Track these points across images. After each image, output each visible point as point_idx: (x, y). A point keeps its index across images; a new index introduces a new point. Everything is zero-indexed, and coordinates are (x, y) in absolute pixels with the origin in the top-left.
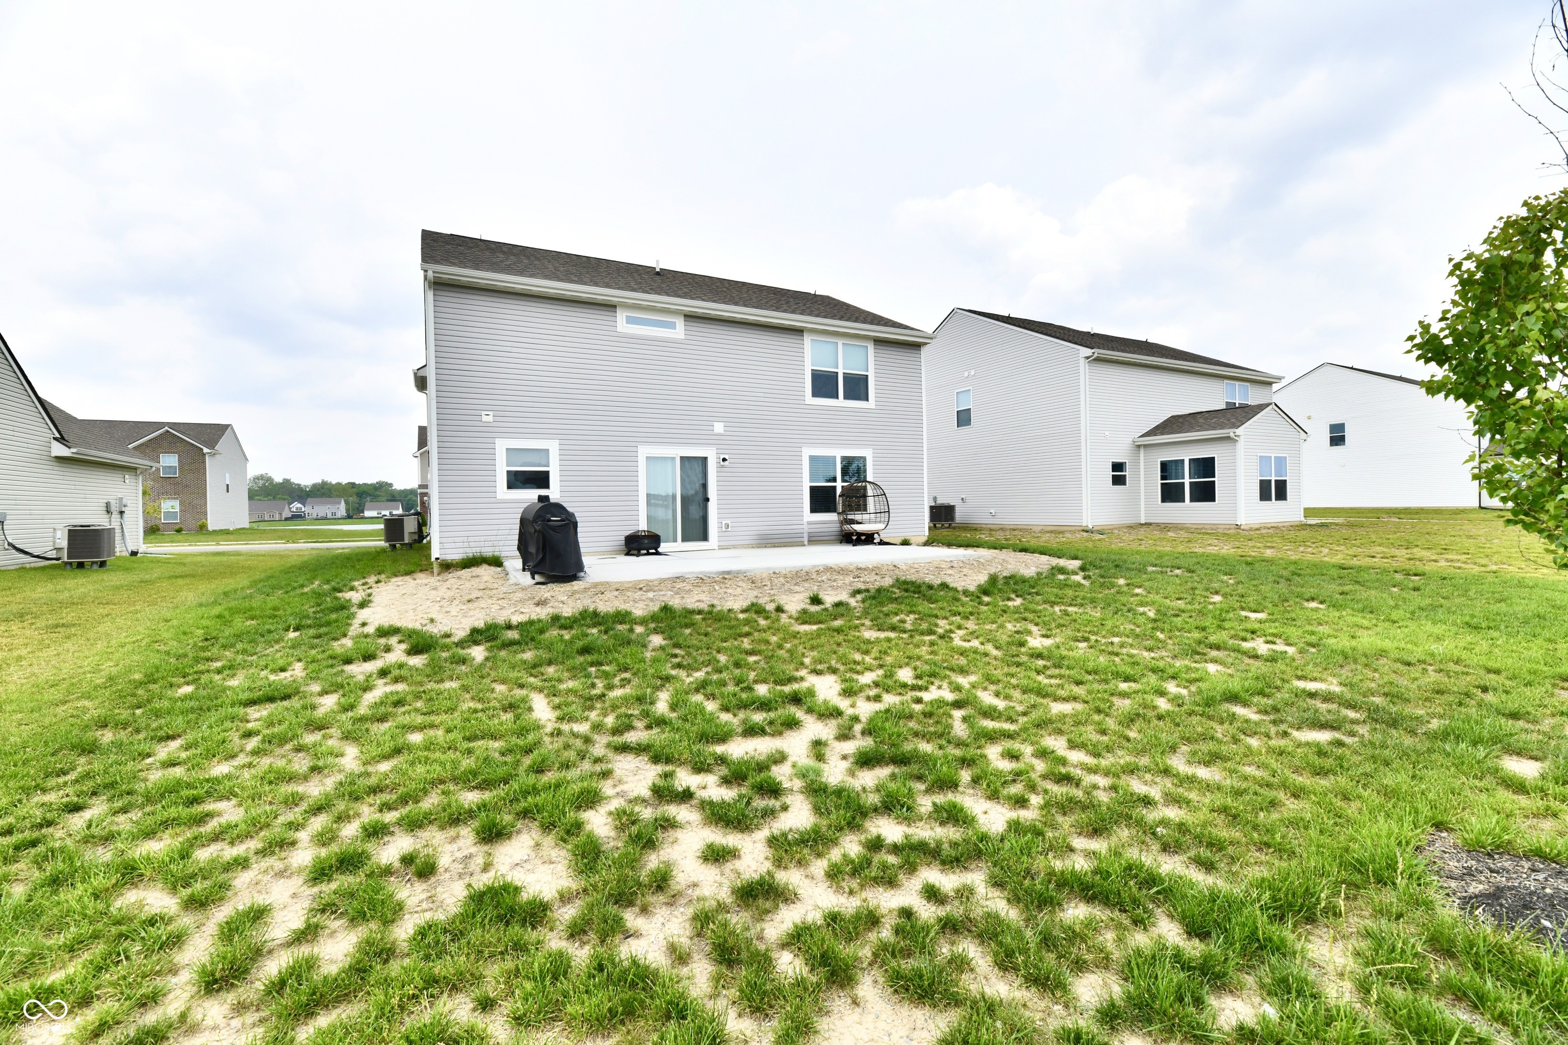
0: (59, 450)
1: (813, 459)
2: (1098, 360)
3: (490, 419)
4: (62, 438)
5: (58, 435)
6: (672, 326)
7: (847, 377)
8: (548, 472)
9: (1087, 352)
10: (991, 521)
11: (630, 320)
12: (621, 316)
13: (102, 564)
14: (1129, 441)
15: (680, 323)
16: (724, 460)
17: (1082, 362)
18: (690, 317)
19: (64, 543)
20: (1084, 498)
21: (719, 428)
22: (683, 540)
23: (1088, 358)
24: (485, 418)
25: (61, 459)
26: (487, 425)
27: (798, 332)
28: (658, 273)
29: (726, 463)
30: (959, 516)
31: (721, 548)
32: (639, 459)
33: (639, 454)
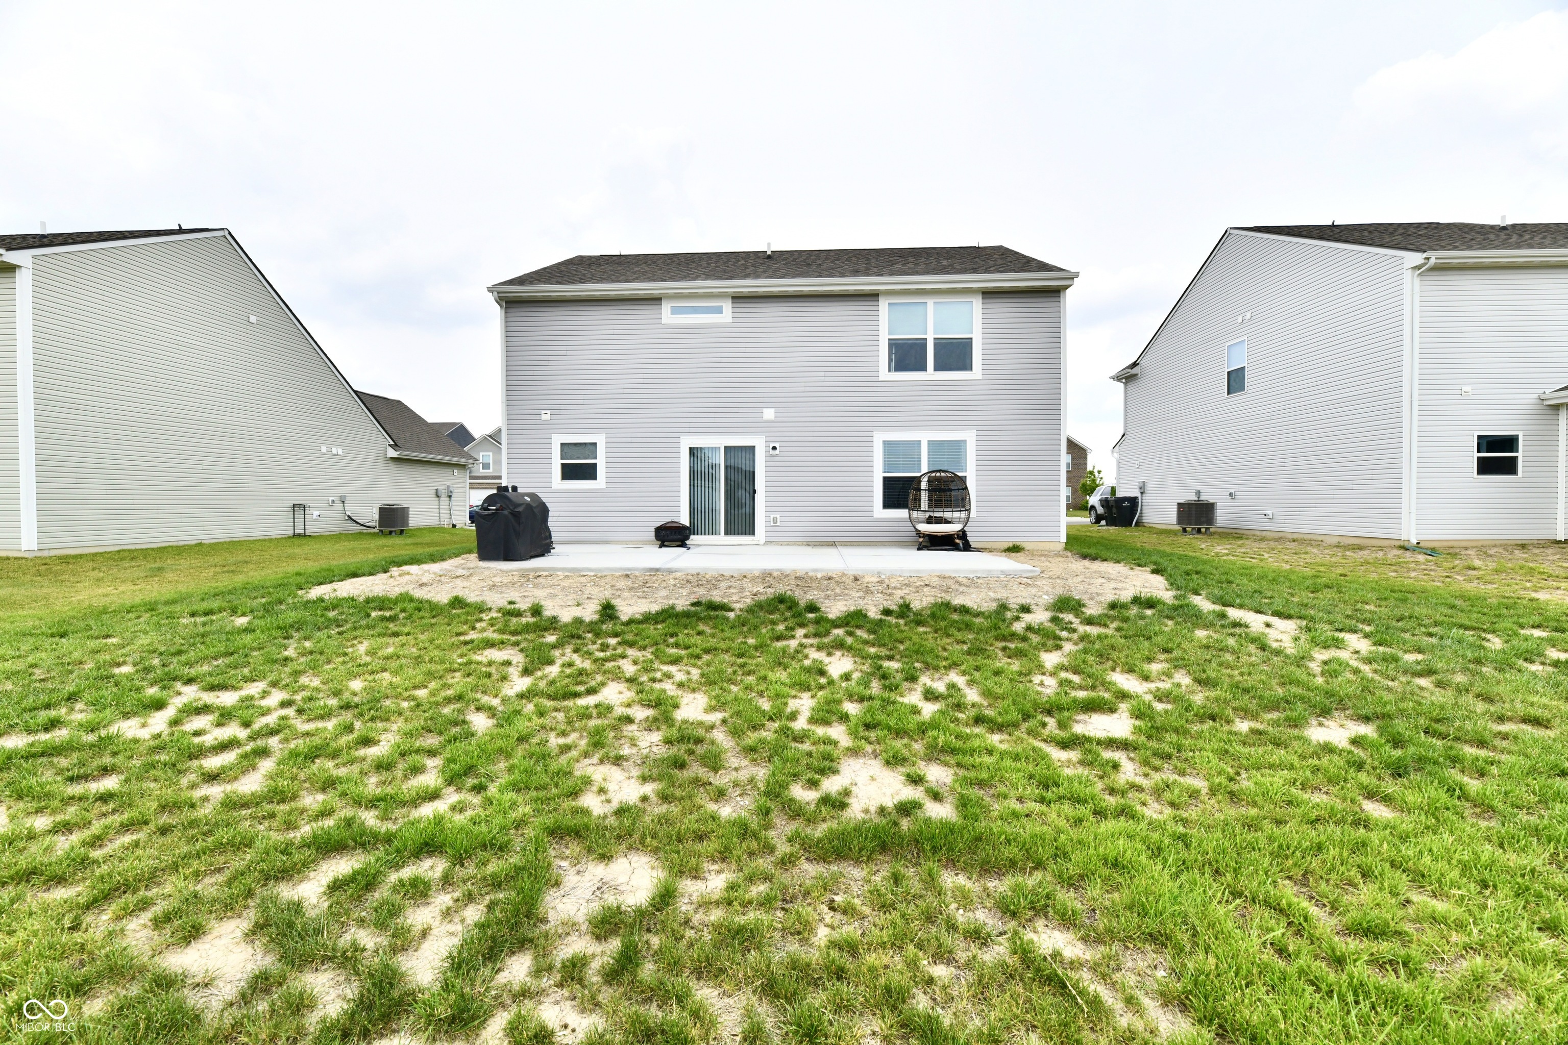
0: (392, 453)
1: (888, 446)
2: (1440, 269)
3: (548, 417)
4: (396, 445)
5: (392, 443)
6: (719, 310)
7: (939, 343)
8: (595, 465)
9: (1416, 258)
10: (1267, 526)
11: (674, 311)
12: (666, 307)
13: (402, 532)
14: (1531, 397)
15: (727, 306)
16: (774, 448)
17: (1408, 275)
18: (738, 299)
19: (377, 517)
20: (1405, 496)
21: (769, 414)
22: (726, 533)
23: (1418, 267)
24: (544, 417)
25: (393, 459)
26: (546, 422)
27: (873, 296)
28: (769, 257)
29: (777, 452)
30: (1222, 517)
31: (768, 543)
32: (682, 450)
33: (682, 445)
